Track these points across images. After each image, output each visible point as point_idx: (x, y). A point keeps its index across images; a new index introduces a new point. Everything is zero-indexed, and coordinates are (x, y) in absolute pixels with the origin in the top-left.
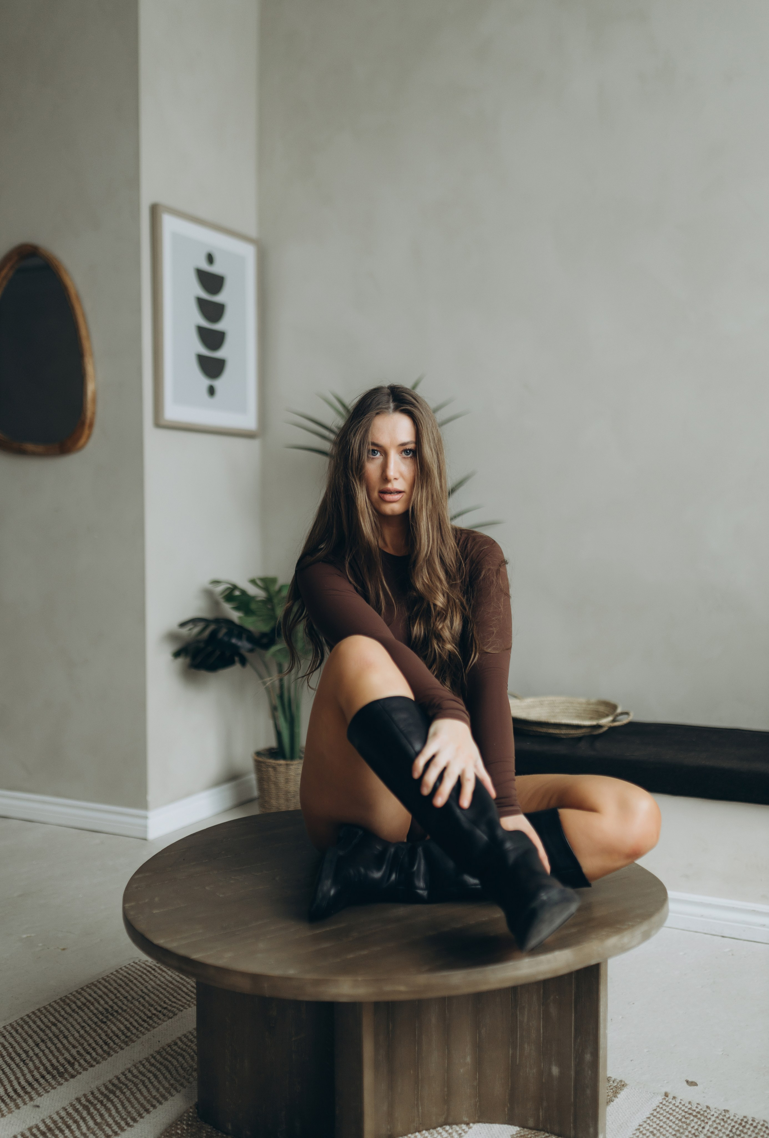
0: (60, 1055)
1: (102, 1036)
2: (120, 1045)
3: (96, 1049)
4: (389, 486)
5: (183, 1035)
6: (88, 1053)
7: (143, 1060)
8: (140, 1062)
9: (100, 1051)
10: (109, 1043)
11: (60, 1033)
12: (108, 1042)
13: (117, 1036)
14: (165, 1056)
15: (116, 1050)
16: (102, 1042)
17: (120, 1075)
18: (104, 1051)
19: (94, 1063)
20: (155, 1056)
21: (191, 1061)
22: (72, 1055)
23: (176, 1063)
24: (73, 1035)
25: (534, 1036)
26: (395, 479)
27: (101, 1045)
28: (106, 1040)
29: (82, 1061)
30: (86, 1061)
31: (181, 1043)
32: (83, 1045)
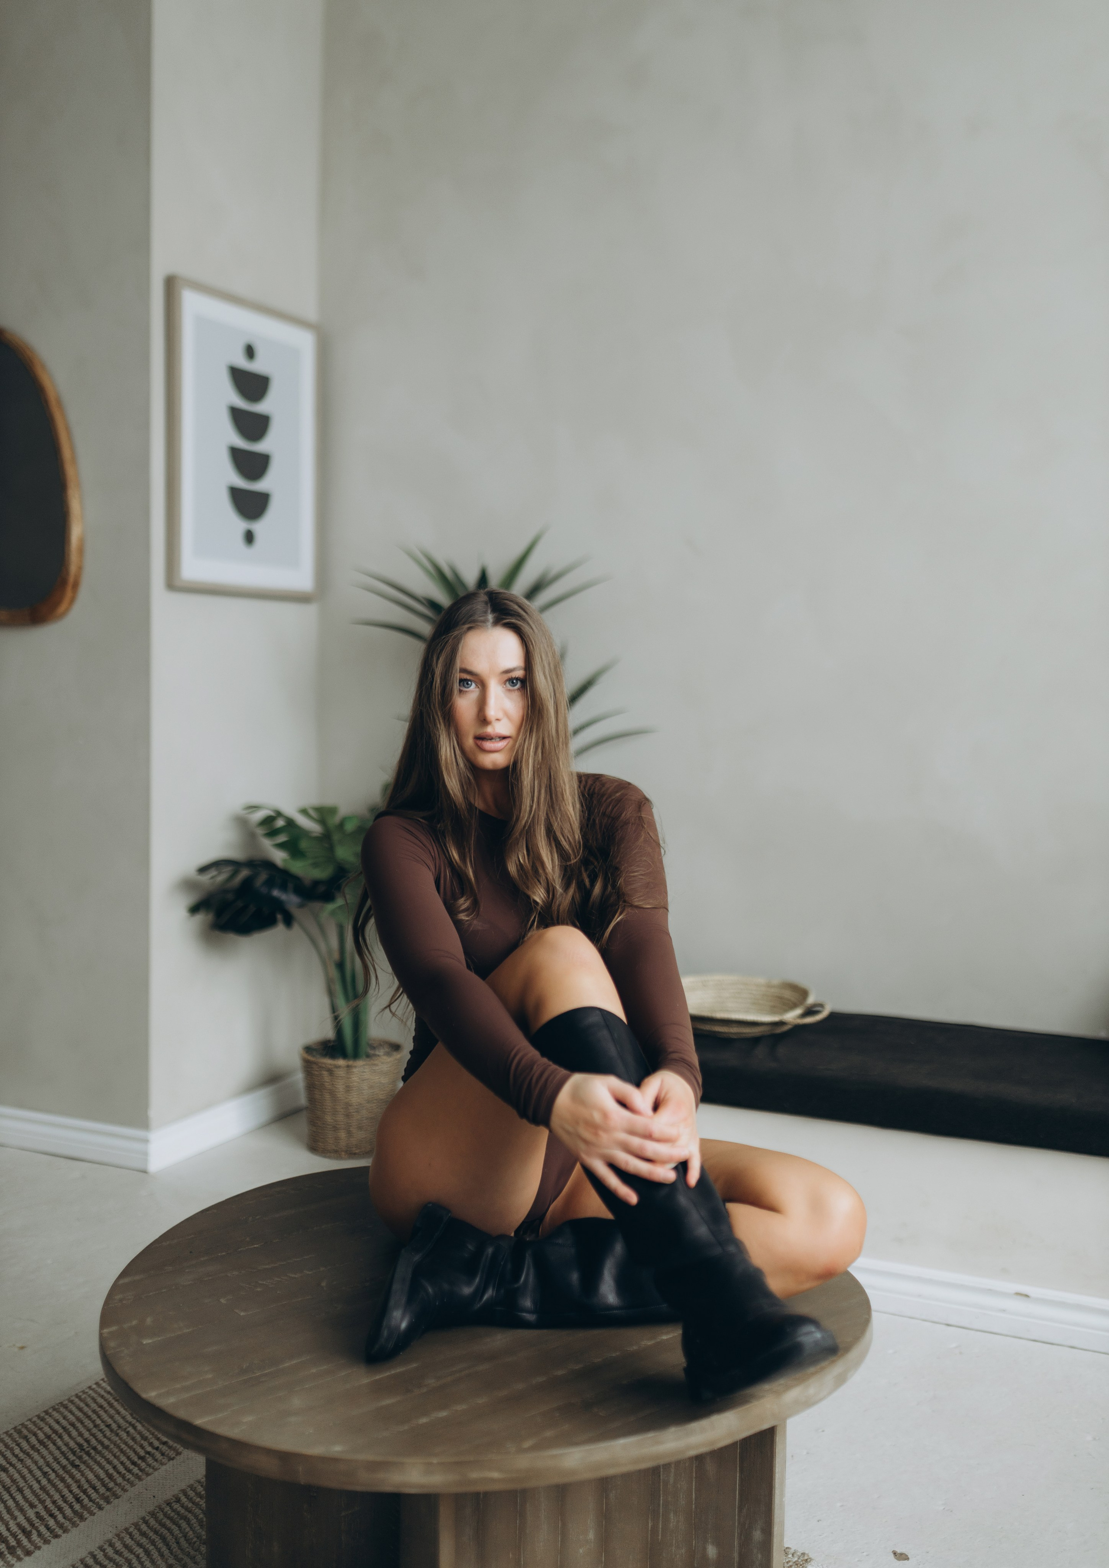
0: (11, 1519)
1: (72, 1489)
2: (98, 1502)
3: (64, 1509)
4: (489, 730)
5: (189, 1486)
6: (52, 1515)
7: (131, 1527)
8: (126, 1529)
9: (68, 1512)
10: (83, 1500)
11: (12, 1483)
12: (80, 1497)
13: (94, 1488)
14: (162, 1519)
15: (92, 1511)
16: (73, 1497)
17: (96, 1550)
18: (75, 1512)
19: (60, 1532)
20: (148, 1521)
21: (199, 1527)
22: (28, 1520)
23: (178, 1532)
24: (31, 1487)
25: (684, 1502)
26: (498, 720)
27: (69, 1502)
28: (78, 1494)
29: (42, 1529)
30: (48, 1528)
31: (186, 1500)
32: (45, 1503)
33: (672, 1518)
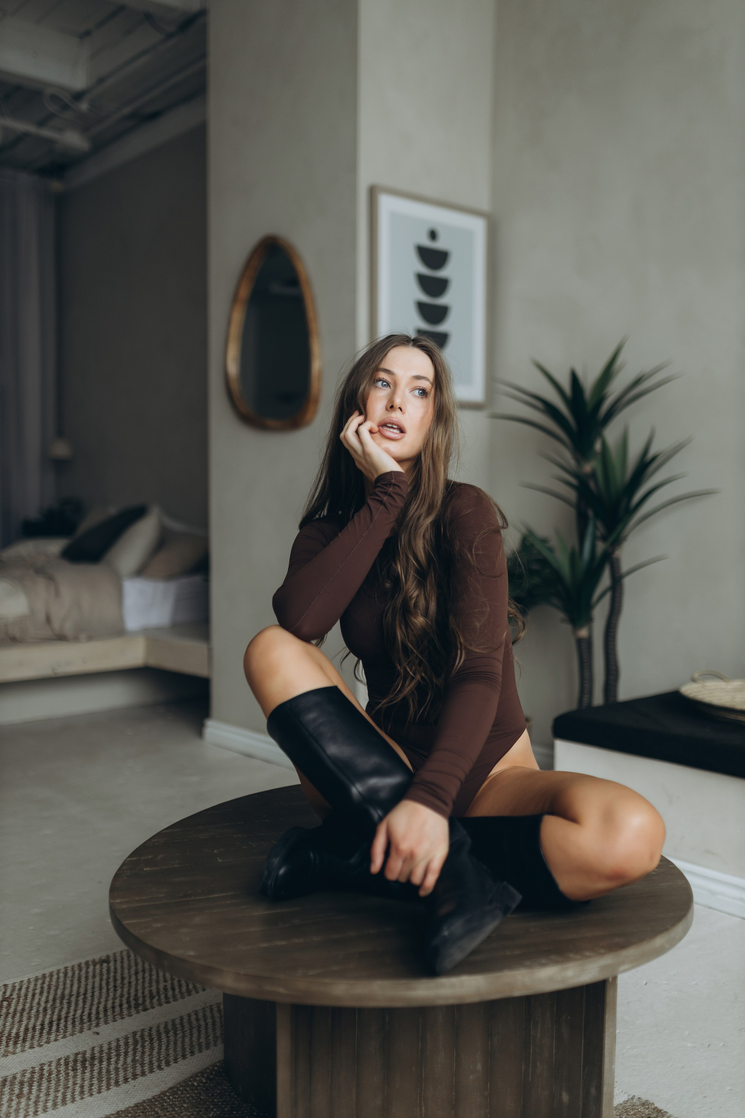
0: (149, 987)
6: (173, 989)
15: (198, 991)
19: (172, 1000)
22: (158, 989)
25: (547, 1055)
29: (162, 996)
30: (166, 996)
33: (539, 1066)
